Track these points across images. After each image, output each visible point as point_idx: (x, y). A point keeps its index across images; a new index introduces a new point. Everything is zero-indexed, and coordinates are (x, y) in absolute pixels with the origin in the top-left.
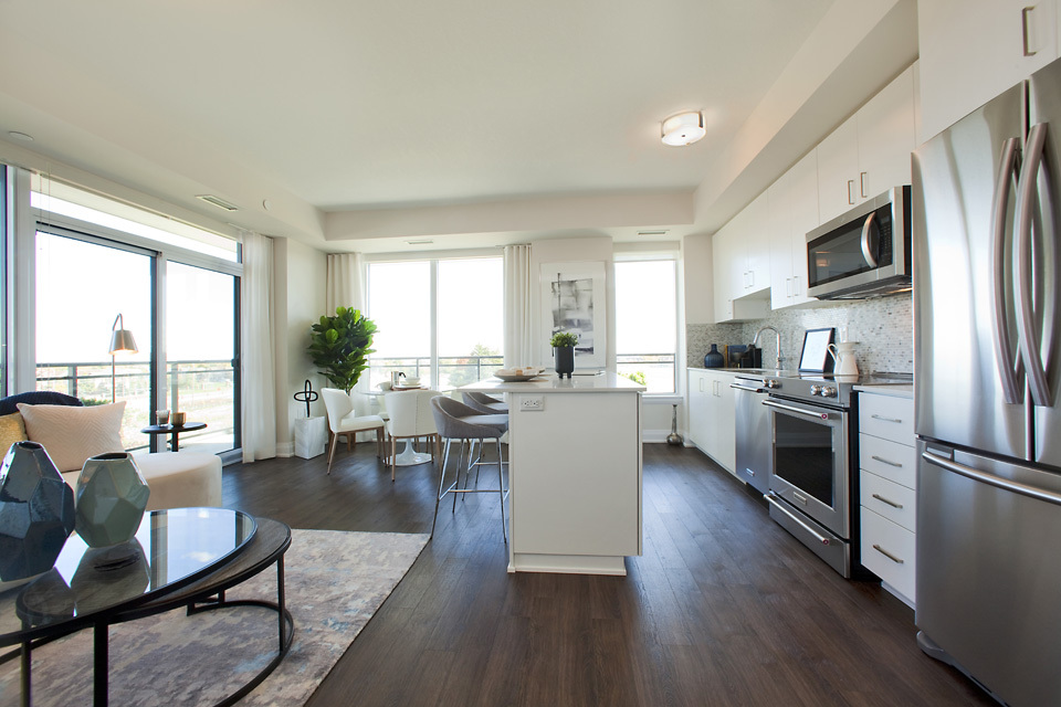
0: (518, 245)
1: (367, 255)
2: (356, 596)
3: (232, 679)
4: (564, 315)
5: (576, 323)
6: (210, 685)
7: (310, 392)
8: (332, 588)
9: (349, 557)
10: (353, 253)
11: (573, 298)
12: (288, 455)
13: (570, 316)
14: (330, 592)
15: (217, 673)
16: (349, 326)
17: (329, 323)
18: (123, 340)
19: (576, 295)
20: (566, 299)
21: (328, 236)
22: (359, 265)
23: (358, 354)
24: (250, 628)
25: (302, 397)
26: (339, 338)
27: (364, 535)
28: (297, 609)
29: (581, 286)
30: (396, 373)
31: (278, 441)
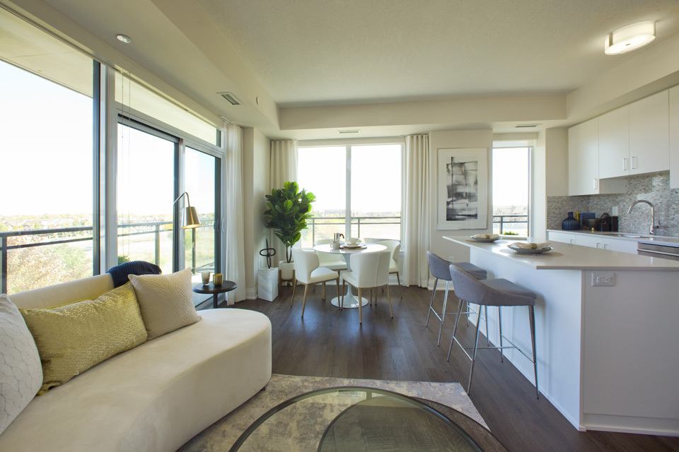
0: (417, 135)
1: (300, 141)
4: (456, 189)
5: (464, 195)
7: (271, 249)
10: (290, 140)
11: (462, 176)
12: (253, 297)
13: (460, 189)
18: (191, 216)
19: (465, 174)
20: (458, 177)
21: (282, 126)
23: (302, 219)
25: (265, 253)
26: (293, 206)
29: (469, 167)
30: (337, 234)
31: (247, 287)
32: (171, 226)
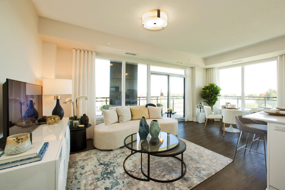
1: (218, 68)
2: (204, 170)
3: (171, 176)
6: (167, 175)
7: (201, 106)
8: (198, 164)
9: (205, 157)
10: (214, 68)
12: (195, 121)
14: (197, 165)
15: (169, 173)
16: (213, 89)
17: (206, 88)
18: (162, 95)
21: (206, 65)
22: (216, 71)
23: (215, 96)
24: (177, 165)
25: (199, 107)
26: (209, 92)
27: (210, 151)
28: (188, 166)
30: (227, 103)
31: (193, 117)
32: (167, 98)
